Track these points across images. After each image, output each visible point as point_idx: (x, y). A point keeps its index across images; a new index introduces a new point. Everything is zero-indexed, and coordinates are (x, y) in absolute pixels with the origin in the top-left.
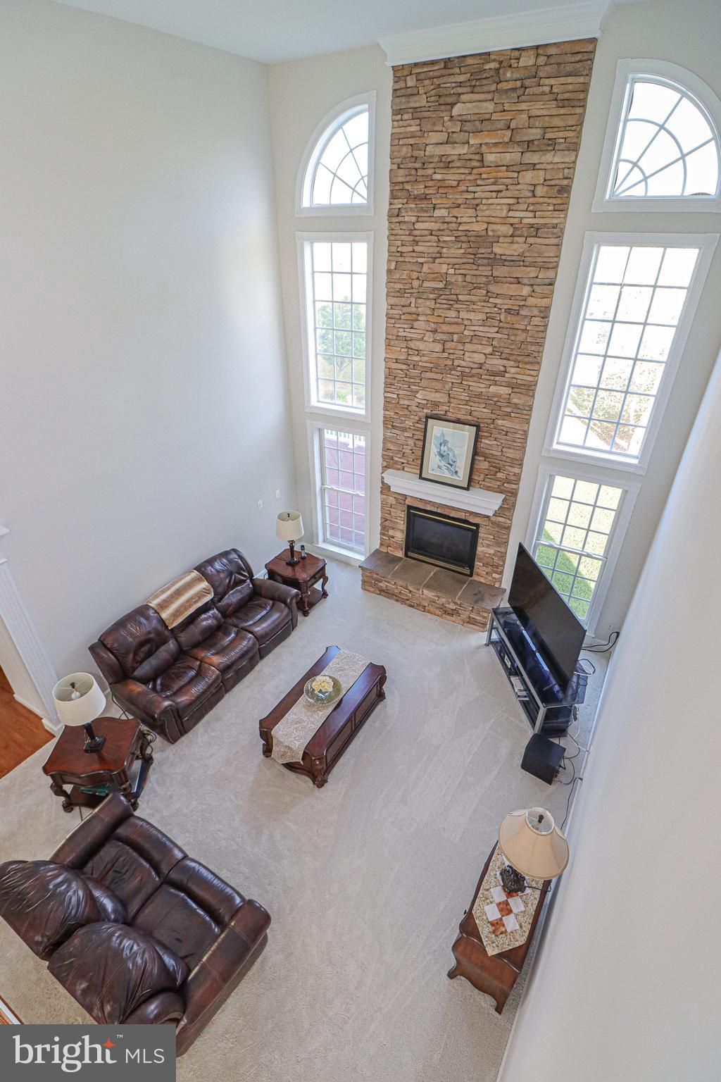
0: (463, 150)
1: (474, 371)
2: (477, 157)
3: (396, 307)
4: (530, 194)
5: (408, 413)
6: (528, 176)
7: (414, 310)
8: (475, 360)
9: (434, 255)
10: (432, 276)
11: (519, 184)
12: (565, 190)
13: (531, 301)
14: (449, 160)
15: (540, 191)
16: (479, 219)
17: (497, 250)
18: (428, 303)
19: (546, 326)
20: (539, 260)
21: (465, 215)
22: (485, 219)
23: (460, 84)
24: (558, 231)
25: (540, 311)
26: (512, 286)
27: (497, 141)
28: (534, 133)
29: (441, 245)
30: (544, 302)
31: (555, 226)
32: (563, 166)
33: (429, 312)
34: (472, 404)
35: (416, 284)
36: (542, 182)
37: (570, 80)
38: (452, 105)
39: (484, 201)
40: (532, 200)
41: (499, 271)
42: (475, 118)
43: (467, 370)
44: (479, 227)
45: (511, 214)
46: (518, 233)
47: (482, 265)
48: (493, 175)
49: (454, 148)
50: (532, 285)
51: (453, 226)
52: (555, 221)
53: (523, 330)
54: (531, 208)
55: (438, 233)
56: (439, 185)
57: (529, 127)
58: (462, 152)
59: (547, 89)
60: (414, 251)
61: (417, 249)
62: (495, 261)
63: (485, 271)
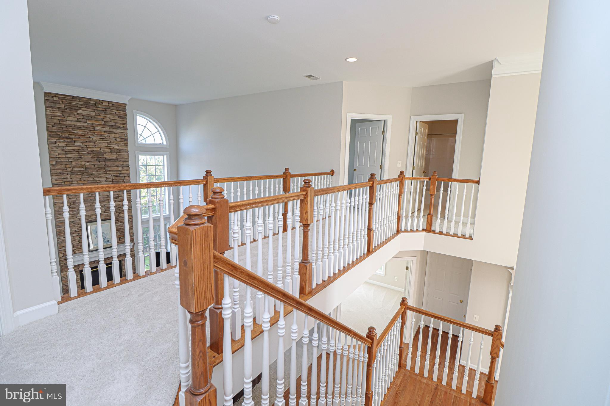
0: (86, 124)
1: (105, 199)
2: (92, 127)
3: (60, 180)
4: (115, 140)
5: (74, 225)
6: (113, 135)
7: (70, 180)
8: (105, 195)
9: (78, 158)
10: (78, 166)
11: (110, 137)
12: (126, 140)
13: (123, 172)
14: (79, 127)
15: (118, 139)
16: (96, 146)
17: (105, 156)
18: (77, 176)
19: (130, 179)
20: (123, 159)
21: (91, 145)
22: (100, 147)
23: (80, 105)
24: (127, 151)
25: (127, 175)
26: (115, 167)
27: (99, 124)
28: (113, 124)
29: (82, 155)
30: (127, 172)
31: (126, 150)
32: (125, 133)
33: (78, 180)
34: (107, 212)
35: (69, 169)
36: (118, 137)
37: (121, 112)
38: (78, 110)
39: (97, 141)
40: (116, 142)
41: (108, 163)
42: (88, 116)
43: (102, 199)
44: (97, 149)
45: (109, 145)
46: (112, 151)
47: (102, 161)
48: (100, 133)
49: (80, 123)
50: (122, 167)
51: (85, 148)
52: (126, 148)
53: (122, 181)
54: (117, 144)
55: (78, 151)
56: (76, 134)
57: (110, 122)
58: (84, 125)
59: (114, 113)
60: (66, 157)
61: (67, 156)
62: (105, 160)
63: (103, 163)
